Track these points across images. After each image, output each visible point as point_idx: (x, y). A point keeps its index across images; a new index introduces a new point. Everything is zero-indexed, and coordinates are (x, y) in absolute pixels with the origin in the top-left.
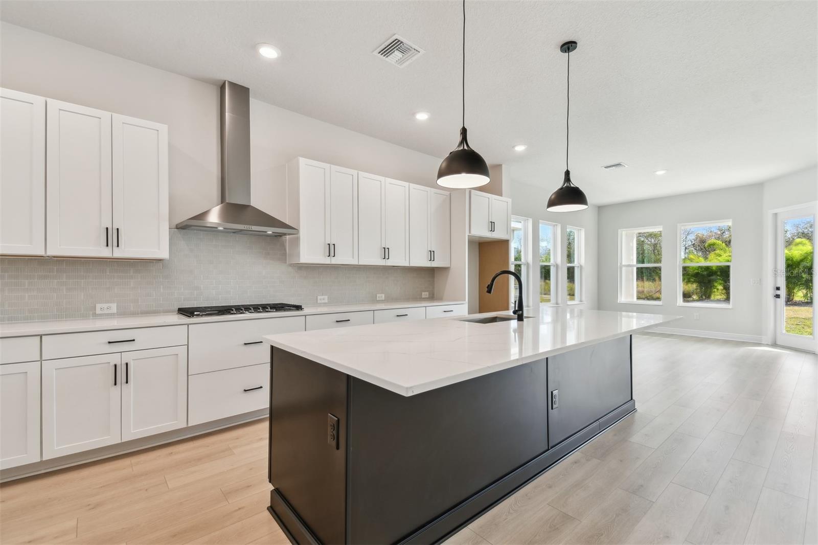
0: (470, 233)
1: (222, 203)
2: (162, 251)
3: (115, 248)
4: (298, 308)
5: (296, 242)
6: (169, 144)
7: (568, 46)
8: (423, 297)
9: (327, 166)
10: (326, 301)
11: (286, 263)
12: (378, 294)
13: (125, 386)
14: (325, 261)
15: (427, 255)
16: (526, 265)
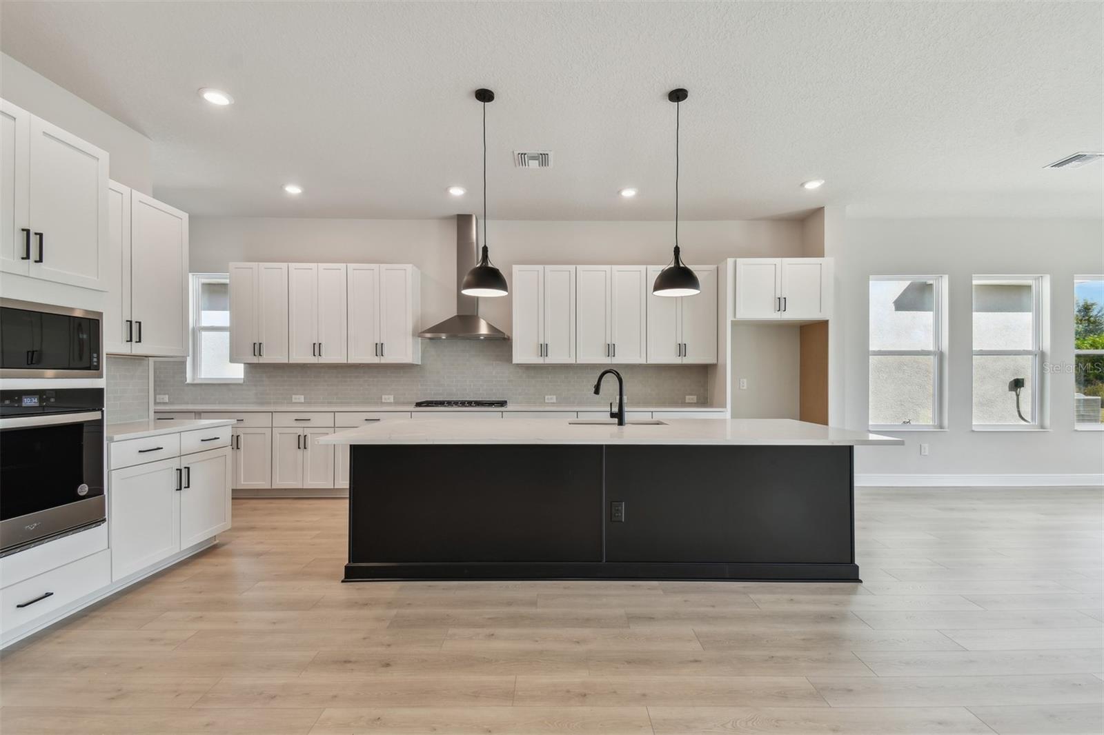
3: (381, 357)
4: (502, 404)
7: (678, 95)
8: (687, 401)
9: (540, 267)
10: (555, 401)
14: (540, 361)
15: (673, 349)
16: (941, 356)
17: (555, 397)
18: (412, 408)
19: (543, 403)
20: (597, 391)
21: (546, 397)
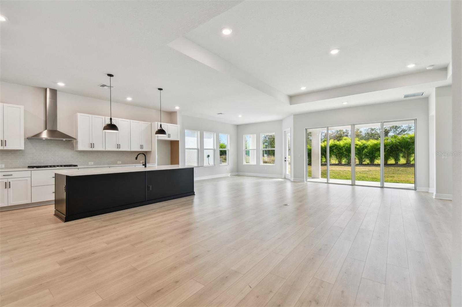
0: (158, 138)
1: (46, 130)
2: (22, 147)
3: (5, 147)
4: (76, 166)
5: (77, 143)
6: (24, 110)
9: (90, 115)
11: (74, 150)
12: (118, 161)
13: (9, 189)
14: (91, 149)
15: (139, 147)
16: (198, 149)
17: (93, 162)
18: (27, 169)
19: (88, 165)
20: (136, 158)
21: (89, 163)
